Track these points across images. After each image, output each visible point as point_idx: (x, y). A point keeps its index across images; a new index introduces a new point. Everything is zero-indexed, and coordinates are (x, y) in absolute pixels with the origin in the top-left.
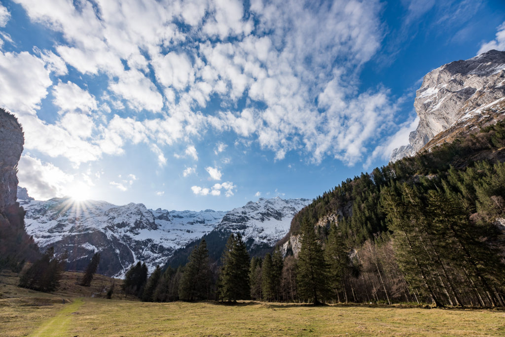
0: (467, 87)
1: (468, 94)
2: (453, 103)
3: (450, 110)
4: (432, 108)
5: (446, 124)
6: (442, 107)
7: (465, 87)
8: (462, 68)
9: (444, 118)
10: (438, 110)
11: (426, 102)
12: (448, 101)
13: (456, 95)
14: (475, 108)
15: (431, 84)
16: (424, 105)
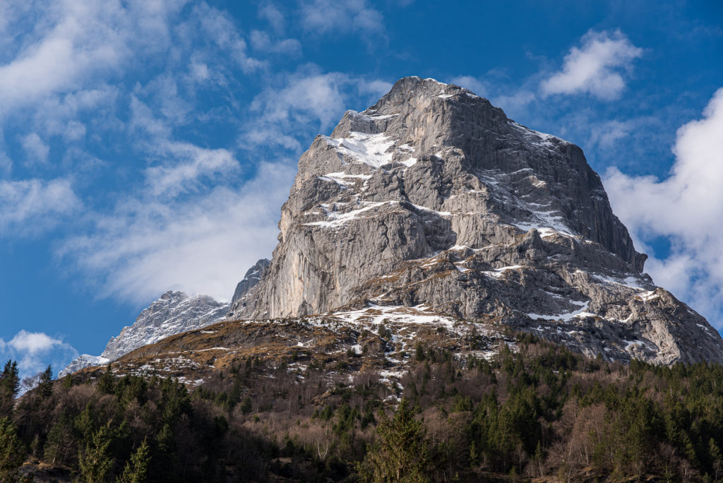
0: (444, 214)
1: (429, 242)
2: (379, 240)
3: (353, 261)
4: (324, 215)
5: (315, 305)
6: (345, 235)
7: (441, 213)
8: (485, 142)
9: (323, 279)
10: (329, 233)
11: (330, 176)
12: (371, 224)
13: (401, 220)
14: (400, 302)
15: (395, 125)
16: (317, 182)
